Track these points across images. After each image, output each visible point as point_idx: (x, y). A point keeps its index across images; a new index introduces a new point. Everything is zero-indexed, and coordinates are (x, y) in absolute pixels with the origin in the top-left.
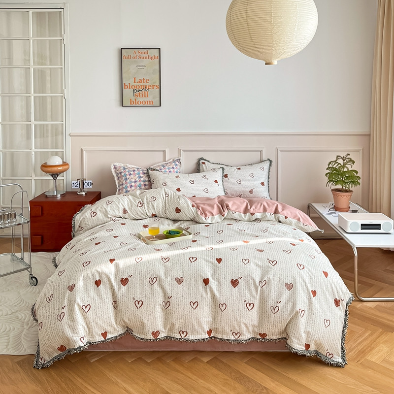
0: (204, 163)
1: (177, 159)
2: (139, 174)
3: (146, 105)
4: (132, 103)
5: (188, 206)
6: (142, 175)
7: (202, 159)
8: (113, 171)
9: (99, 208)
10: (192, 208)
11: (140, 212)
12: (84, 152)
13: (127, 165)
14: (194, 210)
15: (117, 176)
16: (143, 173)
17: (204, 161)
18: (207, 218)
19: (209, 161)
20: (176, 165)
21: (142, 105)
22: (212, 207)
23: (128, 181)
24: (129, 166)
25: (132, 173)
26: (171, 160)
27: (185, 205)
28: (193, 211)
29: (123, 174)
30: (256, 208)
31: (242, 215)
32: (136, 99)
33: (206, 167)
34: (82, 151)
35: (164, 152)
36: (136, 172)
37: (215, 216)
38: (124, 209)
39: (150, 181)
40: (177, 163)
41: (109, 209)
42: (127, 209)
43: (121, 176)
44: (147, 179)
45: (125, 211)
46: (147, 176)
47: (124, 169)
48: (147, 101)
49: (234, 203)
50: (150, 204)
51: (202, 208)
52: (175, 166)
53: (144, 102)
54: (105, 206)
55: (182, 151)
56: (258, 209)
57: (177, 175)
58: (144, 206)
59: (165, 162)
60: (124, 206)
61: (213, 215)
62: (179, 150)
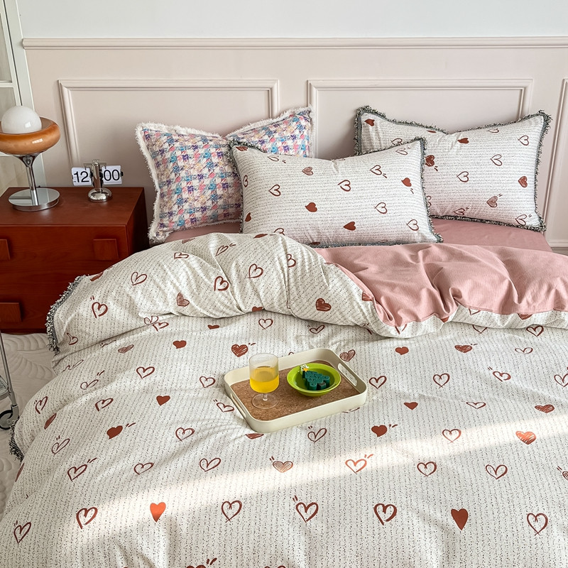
0: (371, 122)
1: (302, 110)
2: (208, 156)
5: (351, 297)
6: (215, 160)
7: (366, 109)
8: (143, 144)
9: (114, 294)
10: (361, 302)
11: (222, 303)
12: (65, 90)
13: (178, 128)
14: (366, 306)
15: (154, 158)
16: (220, 155)
17: (371, 117)
18: (402, 327)
19: (383, 116)
20: (301, 128)
22: (416, 296)
23: (183, 174)
24: (182, 131)
25: (190, 152)
26: (287, 114)
27: (344, 295)
28: (365, 310)
29: (168, 155)
30: (534, 299)
31: (496, 316)
33: (377, 133)
34: (59, 87)
35: (270, 92)
36: (201, 151)
37: (423, 323)
38: (180, 295)
39: (236, 175)
40: (303, 122)
41: (139, 297)
42: (187, 296)
43: (165, 161)
44: (228, 169)
45: (181, 301)
46: (229, 162)
47: (171, 141)
49: (476, 286)
50: (248, 284)
51: (389, 301)
52: (297, 132)
54: (128, 288)
55: (314, 90)
56: (540, 301)
57: (306, 166)
58: (232, 288)
59: (271, 121)
60: (177, 289)
61: (417, 320)
62: (309, 87)
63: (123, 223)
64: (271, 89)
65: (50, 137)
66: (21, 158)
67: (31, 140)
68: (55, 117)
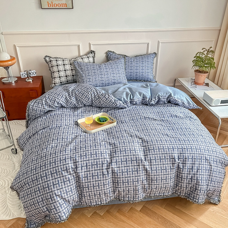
3: (61, 7)
4: (50, 6)
12: (17, 47)
21: (57, 7)
32: (52, 2)
34: (15, 46)
35: (79, 46)
48: (62, 4)
53: (59, 5)
55: (91, 45)
62: (90, 44)
63: (38, 86)
64: (79, 45)
65: (13, 61)
66: (4, 68)
67: (8, 62)
68: (14, 56)
